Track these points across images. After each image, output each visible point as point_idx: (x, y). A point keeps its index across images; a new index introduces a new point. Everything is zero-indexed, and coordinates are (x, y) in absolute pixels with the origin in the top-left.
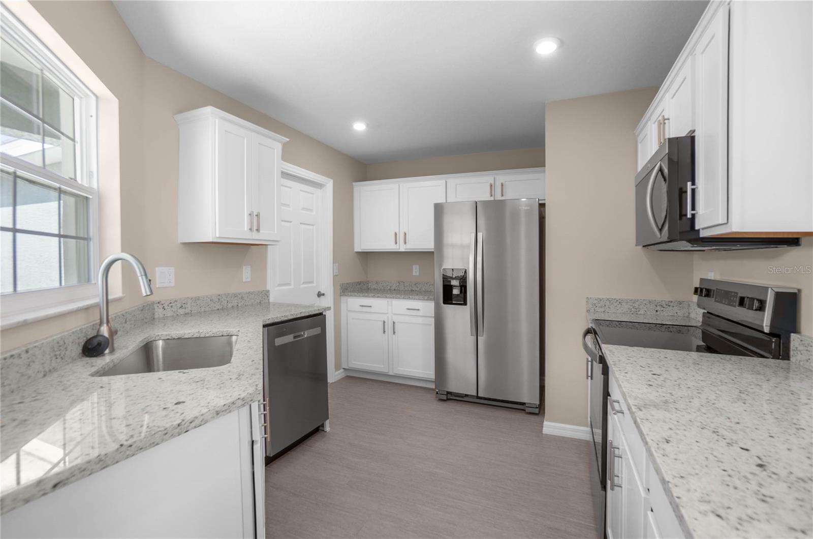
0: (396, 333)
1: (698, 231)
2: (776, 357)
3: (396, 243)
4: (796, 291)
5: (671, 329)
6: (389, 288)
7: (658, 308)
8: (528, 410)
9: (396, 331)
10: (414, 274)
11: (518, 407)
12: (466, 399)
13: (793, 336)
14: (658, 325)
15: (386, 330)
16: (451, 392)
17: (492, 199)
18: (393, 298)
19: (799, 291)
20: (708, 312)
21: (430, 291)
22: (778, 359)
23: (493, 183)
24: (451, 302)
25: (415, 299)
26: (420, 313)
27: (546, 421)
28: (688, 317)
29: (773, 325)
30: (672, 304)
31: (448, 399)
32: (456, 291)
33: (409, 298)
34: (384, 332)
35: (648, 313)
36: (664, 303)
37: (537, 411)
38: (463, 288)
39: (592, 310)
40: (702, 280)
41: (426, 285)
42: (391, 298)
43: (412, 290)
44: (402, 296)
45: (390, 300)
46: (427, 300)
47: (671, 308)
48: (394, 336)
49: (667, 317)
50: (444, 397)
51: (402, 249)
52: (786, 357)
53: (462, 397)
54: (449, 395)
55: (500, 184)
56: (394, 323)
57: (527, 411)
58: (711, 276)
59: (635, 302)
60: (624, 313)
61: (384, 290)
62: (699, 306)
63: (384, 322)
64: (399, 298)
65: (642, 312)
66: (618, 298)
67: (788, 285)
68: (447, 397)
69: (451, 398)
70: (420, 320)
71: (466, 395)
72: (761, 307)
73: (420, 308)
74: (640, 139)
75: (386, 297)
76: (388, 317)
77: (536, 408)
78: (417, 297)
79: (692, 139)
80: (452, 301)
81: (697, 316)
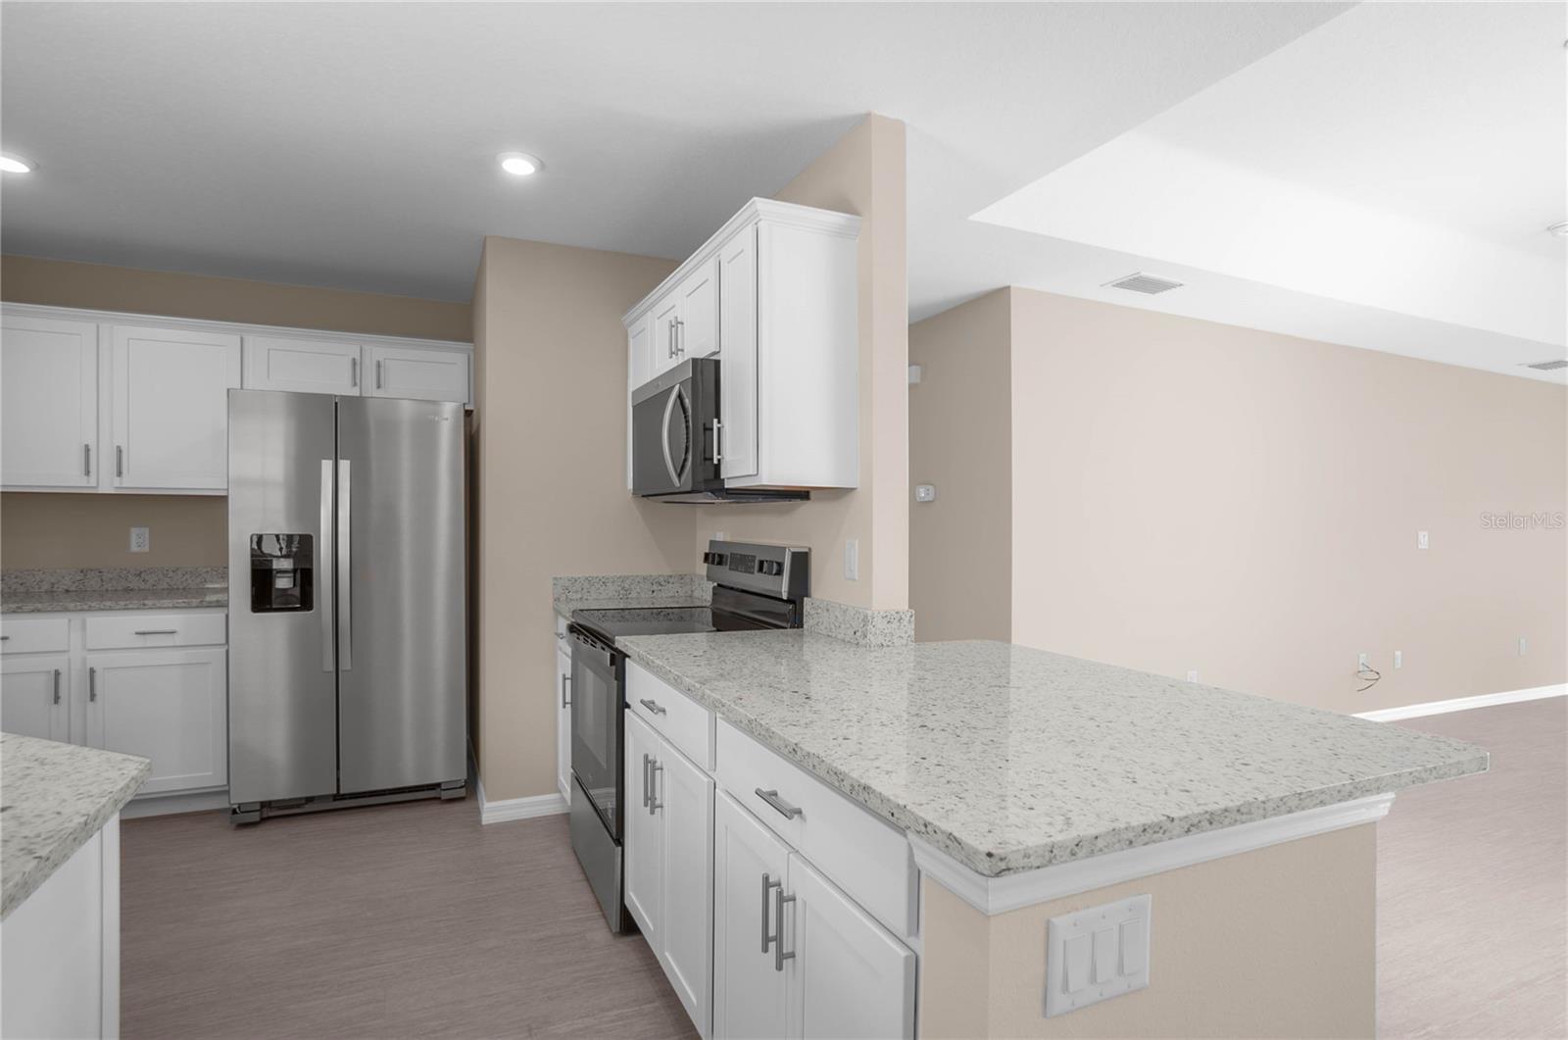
0: (98, 697)
1: (723, 480)
2: (792, 627)
3: (88, 473)
4: (806, 550)
5: (671, 616)
6: (46, 587)
7: (655, 587)
8: (445, 795)
9: (98, 690)
10: (134, 548)
11: (426, 794)
12: (308, 808)
13: (805, 599)
14: (655, 611)
15: (63, 693)
16: (270, 802)
17: (355, 392)
18: (90, 609)
19: (810, 549)
20: (719, 585)
21: (184, 589)
22: (794, 627)
23: (358, 358)
24: (268, 606)
25: (160, 608)
26: (177, 640)
27: (489, 800)
28: (691, 596)
29: (789, 593)
30: (671, 580)
31: (263, 820)
32: (283, 583)
33: (143, 607)
34: (57, 699)
35: (642, 595)
36: (661, 579)
37: (462, 792)
38: (305, 576)
39: (563, 598)
40: (712, 543)
41: (171, 574)
42: (81, 610)
43: (128, 590)
44: (122, 603)
45: (76, 618)
46: (197, 607)
47: (670, 585)
48: (90, 705)
49: (665, 598)
50: (256, 817)
51: (106, 488)
52: (801, 626)
53: (298, 806)
54: (265, 809)
55: (374, 362)
56: (92, 671)
57: (443, 798)
58: (720, 537)
59: (624, 579)
60: (610, 599)
61: (27, 592)
62: (709, 578)
63: (57, 674)
64: (111, 609)
65: (634, 595)
66: (600, 575)
67: (799, 546)
68: (261, 814)
69: (271, 814)
70: (178, 656)
71: (309, 800)
72: (779, 573)
73: (177, 629)
74: (632, 331)
75: (66, 610)
76: (69, 660)
77: (462, 787)
78: (166, 602)
80: (271, 604)
81: (705, 593)
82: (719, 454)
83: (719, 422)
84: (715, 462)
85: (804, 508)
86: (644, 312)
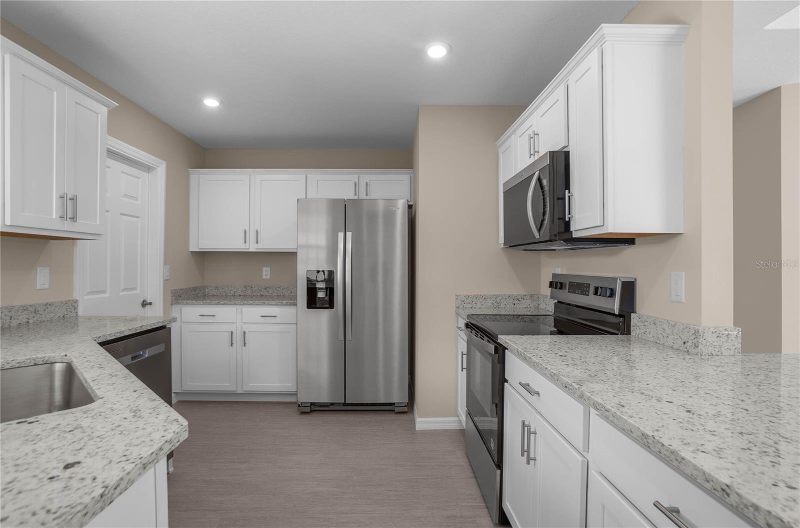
0: (247, 345)
1: (572, 232)
2: (622, 334)
3: (245, 242)
4: (633, 280)
5: (525, 319)
6: (233, 293)
7: (516, 302)
8: (397, 410)
9: (247, 342)
10: (264, 277)
11: (386, 408)
12: (332, 408)
13: (632, 314)
14: (515, 316)
15: (234, 342)
16: (315, 403)
17: (356, 197)
18: (244, 304)
19: (635, 279)
20: (559, 302)
21: (283, 296)
22: (624, 334)
23: (357, 181)
24: (314, 306)
25: (270, 305)
26: (277, 320)
27: (419, 417)
28: (538, 307)
29: (620, 310)
30: (525, 298)
31: (312, 411)
32: (321, 294)
33: (264, 304)
34: (232, 344)
35: (508, 306)
36: (519, 297)
37: (406, 409)
38: (330, 291)
39: (461, 307)
40: (554, 275)
41: (278, 289)
42: (241, 304)
43: (262, 296)
44: (256, 302)
45: (239, 307)
46: (285, 305)
47: (525, 301)
48: (244, 348)
49: (524, 308)
50: (308, 410)
51: (252, 250)
52: (629, 333)
53: (327, 406)
54: (312, 406)
55: (365, 183)
56: (245, 333)
57: (396, 411)
59: (496, 297)
60: (488, 308)
61: (226, 295)
62: (552, 297)
63: (232, 333)
64: (252, 304)
65: (502, 306)
66: (483, 294)
67: (627, 276)
68: (311, 408)
69: (315, 409)
70: (277, 328)
71: (332, 404)
72: (612, 294)
73: (277, 315)
74: (501, 150)
75: (235, 304)
76: (236, 327)
77: (405, 406)
78: (273, 302)
79: (567, 154)
80: (316, 305)
81: (548, 306)
82: (569, 214)
83: (569, 193)
84: (567, 219)
85: (628, 251)
86: (511, 135)
